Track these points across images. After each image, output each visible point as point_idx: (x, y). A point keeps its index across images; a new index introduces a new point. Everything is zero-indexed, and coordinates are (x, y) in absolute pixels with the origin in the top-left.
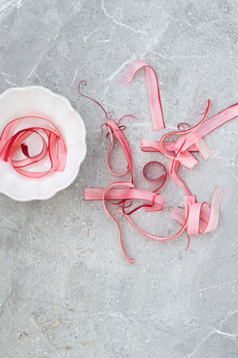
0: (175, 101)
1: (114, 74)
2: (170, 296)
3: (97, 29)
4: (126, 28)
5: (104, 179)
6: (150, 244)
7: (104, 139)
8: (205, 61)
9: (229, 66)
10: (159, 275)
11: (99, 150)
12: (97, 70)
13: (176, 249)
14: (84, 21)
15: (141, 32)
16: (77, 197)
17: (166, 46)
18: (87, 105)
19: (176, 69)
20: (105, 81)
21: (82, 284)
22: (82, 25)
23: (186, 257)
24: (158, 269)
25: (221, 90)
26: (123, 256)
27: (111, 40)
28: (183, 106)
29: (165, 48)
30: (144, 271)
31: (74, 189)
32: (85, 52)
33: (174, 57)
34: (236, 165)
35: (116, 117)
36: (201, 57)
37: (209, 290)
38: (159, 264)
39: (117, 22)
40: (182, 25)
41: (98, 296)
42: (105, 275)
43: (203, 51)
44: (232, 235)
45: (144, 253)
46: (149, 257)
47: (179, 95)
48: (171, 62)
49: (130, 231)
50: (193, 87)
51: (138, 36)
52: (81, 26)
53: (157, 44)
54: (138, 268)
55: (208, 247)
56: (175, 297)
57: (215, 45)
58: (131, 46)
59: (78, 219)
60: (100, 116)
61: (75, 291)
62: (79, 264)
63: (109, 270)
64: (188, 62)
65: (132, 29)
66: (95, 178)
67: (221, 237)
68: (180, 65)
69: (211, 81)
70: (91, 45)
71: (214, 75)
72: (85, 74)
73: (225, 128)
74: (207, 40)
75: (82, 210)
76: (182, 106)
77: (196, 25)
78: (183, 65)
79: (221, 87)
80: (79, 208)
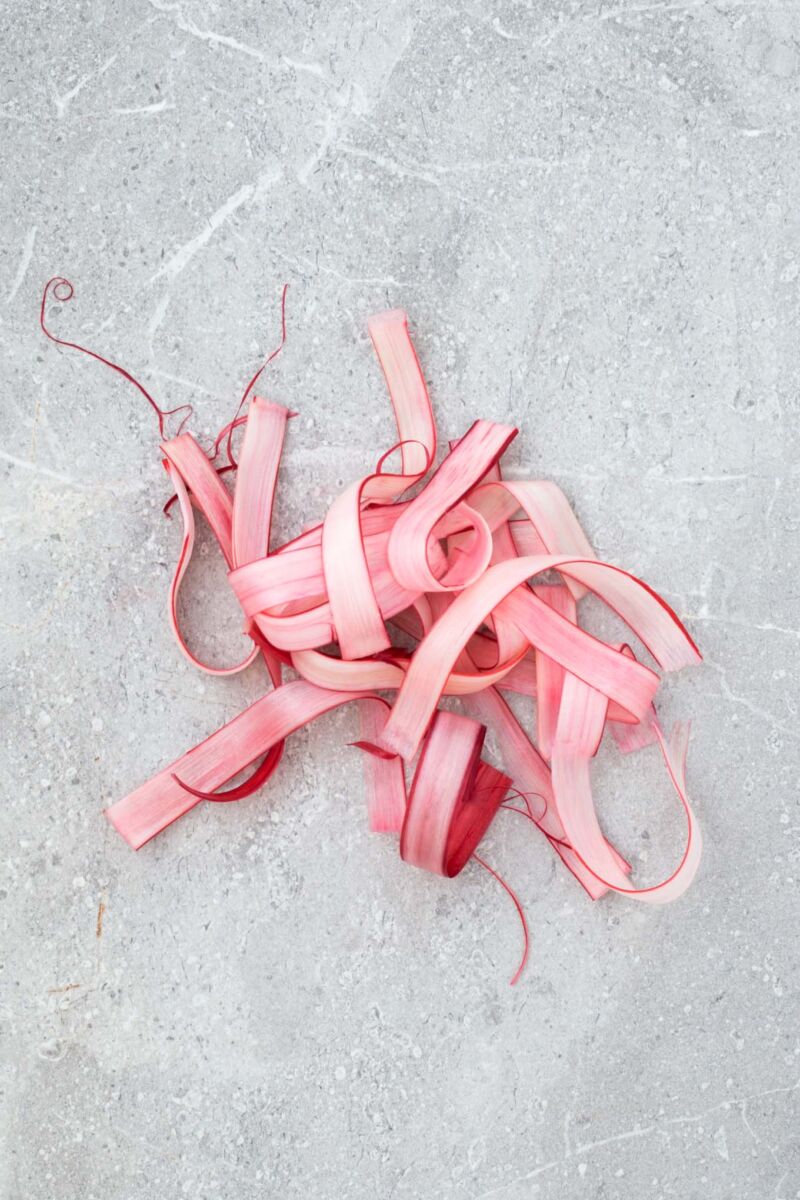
0: (452, 353)
1: (190, 248)
2: (453, 1175)
3: (113, 59)
4: (235, 50)
5: (157, 691)
6: (361, 960)
7: (154, 521)
8: (573, 182)
9: (674, 198)
10: (406, 1089)
11: (136, 570)
12: (116, 233)
13: (473, 979)
14: (54, 28)
15: (298, 66)
16: (49, 771)
17: (404, 121)
18: (79, 382)
19: (450, 217)
20: (152, 279)
21: (79, 1138)
22: (47, 45)
23: (514, 1010)
24: (398, 1064)
25: (643, 300)
26: (249, 1016)
27: (173, 106)
28: (485, 374)
29: (401, 134)
30: (341, 1073)
31: (35, 737)
32: (62, 157)
33: (441, 170)
34: (714, 617)
35: (203, 427)
36: (556, 163)
37: (619, 1145)
38: (402, 1043)
39: (194, 26)
40: (470, 32)
41: (149, 1185)
42: (177, 1096)
43: (560, 137)
44: (707, 910)
45: (337, 998)
46: (360, 1017)
47: (467, 326)
48: (427, 191)
49: (276, 907)
50: (526, 294)
51: (285, 84)
52: (45, 48)
53: (366, 116)
54: (314, 1064)
55: (609, 967)
56: (475, 1179)
57: (611, 114)
58: (256, 127)
59: (54, 864)
60: (133, 424)
61: (49, 1165)
62: (65, 1051)
63: (191, 1075)
64: (499, 187)
65: (261, 57)
66: (122, 690)
67: (663, 919)
68: (465, 203)
69: (602, 265)
70: (89, 129)
71: (612, 239)
72: (67, 250)
73: (667, 463)
74: (579, 93)
75: (70, 824)
76: (482, 373)
77: (528, 31)
78: (481, 202)
79: (641, 291)
80: (55, 817)
